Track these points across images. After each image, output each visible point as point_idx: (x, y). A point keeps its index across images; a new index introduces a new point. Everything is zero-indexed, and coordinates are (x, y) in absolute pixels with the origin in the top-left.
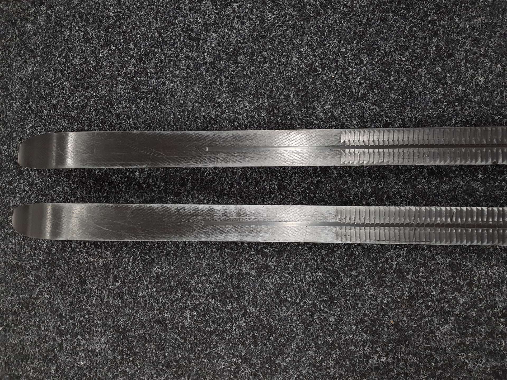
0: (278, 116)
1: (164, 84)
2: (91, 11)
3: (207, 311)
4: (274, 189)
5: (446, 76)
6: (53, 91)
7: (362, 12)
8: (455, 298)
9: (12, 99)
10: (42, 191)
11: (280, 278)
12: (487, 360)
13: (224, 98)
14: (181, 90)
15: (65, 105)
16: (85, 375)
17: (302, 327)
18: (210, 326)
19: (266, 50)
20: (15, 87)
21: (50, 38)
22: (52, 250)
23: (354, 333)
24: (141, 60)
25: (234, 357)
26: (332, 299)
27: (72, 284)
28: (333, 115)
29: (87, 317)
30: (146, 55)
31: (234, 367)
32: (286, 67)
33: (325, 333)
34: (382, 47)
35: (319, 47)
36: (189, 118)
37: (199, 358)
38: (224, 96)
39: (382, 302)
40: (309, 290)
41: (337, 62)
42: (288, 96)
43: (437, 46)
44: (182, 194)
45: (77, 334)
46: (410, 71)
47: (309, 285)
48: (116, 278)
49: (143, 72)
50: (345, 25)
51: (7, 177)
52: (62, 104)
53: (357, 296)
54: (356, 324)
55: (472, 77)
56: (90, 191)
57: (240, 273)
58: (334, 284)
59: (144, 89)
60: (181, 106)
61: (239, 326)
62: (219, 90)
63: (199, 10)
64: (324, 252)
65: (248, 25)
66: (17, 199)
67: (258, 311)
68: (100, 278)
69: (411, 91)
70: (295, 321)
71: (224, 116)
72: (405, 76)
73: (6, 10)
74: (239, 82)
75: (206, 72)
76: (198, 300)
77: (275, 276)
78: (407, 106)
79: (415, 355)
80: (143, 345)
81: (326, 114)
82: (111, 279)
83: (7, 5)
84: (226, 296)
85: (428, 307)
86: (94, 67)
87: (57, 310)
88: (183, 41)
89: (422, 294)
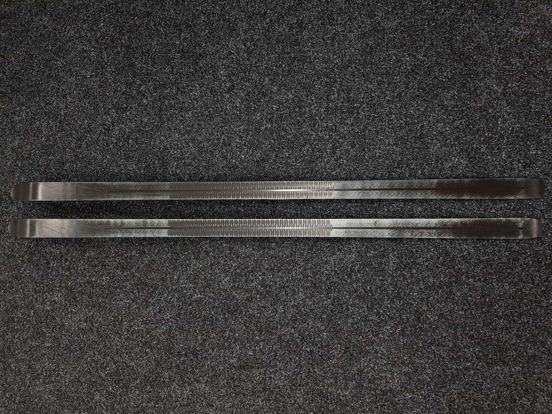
0: (150, 172)
1: (91, 154)
2: (51, 111)
3: (114, 276)
4: (148, 211)
5: (227, 155)
6: (30, 155)
7: (189, 120)
8: (230, 264)
9: (7, 159)
10: (25, 212)
11: (151, 258)
12: (245, 294)
13: (123, 162)
14: (100, 157)
15: (37, 163)
16: (50, 315)
17: (162, 282)
18: (116, 284)
19: (143, 137)
20: (9, 152)
21: (28, 125)
22: (30, 246)
23: (186, 284)
24: (79, 140)
25: (128, 299)
26: (175, 267)
27: (42, 265)
28: (176, 172)
29: (51, 282)
30: (81, 138)
31: (128, 305)
32: (153, 147)
33: (172, 285)
34: (199, 139)
35: (169, 137)
36: (104, 172)
37: (110, 301)
38: (122, 161)
39: (199, 268)
40: (165, 263)
41: (178, 145)
42: (154, 162)
43: (223, 140)
44: (101, 214)
45: (45, 292)
46: (211, 151)
47: (165, 260)
48: (66, 260)
49: (80, 147)
50: (182, 126)
51: (4, 204)
52: (36, 163)
53: (187, 265)
54: (187, 279)
55: (239, 155)
56: (52, 212)
57: (131, 256)
58: (176, 259)
59: (80, 156)
60: (100, 166)
61: (130, 283)
62: (120, 157)
63: (109, 114)
64: (172, 243)
65: (134, 124)
66: (11, 217)
67: (140, 275)
68: (58, 260)
69: (212, 162)
70: (158, 279)
71: (122, 172)
72: (209, 154)
73: (3, 108)
74: (130, 153)
75: (113, 148)
76: (110, 270)
77: (148, 257)
78: (210, 169)
79: (213, 293)
80: (81, 296)
81: (173, 172)
82: (63, 261)
83: (3, 105)
84: (124, 268)
85: (219, 269)
86: (53, 143)
87: (34, 279)
88: (101, 130)
89: (216, 263)
